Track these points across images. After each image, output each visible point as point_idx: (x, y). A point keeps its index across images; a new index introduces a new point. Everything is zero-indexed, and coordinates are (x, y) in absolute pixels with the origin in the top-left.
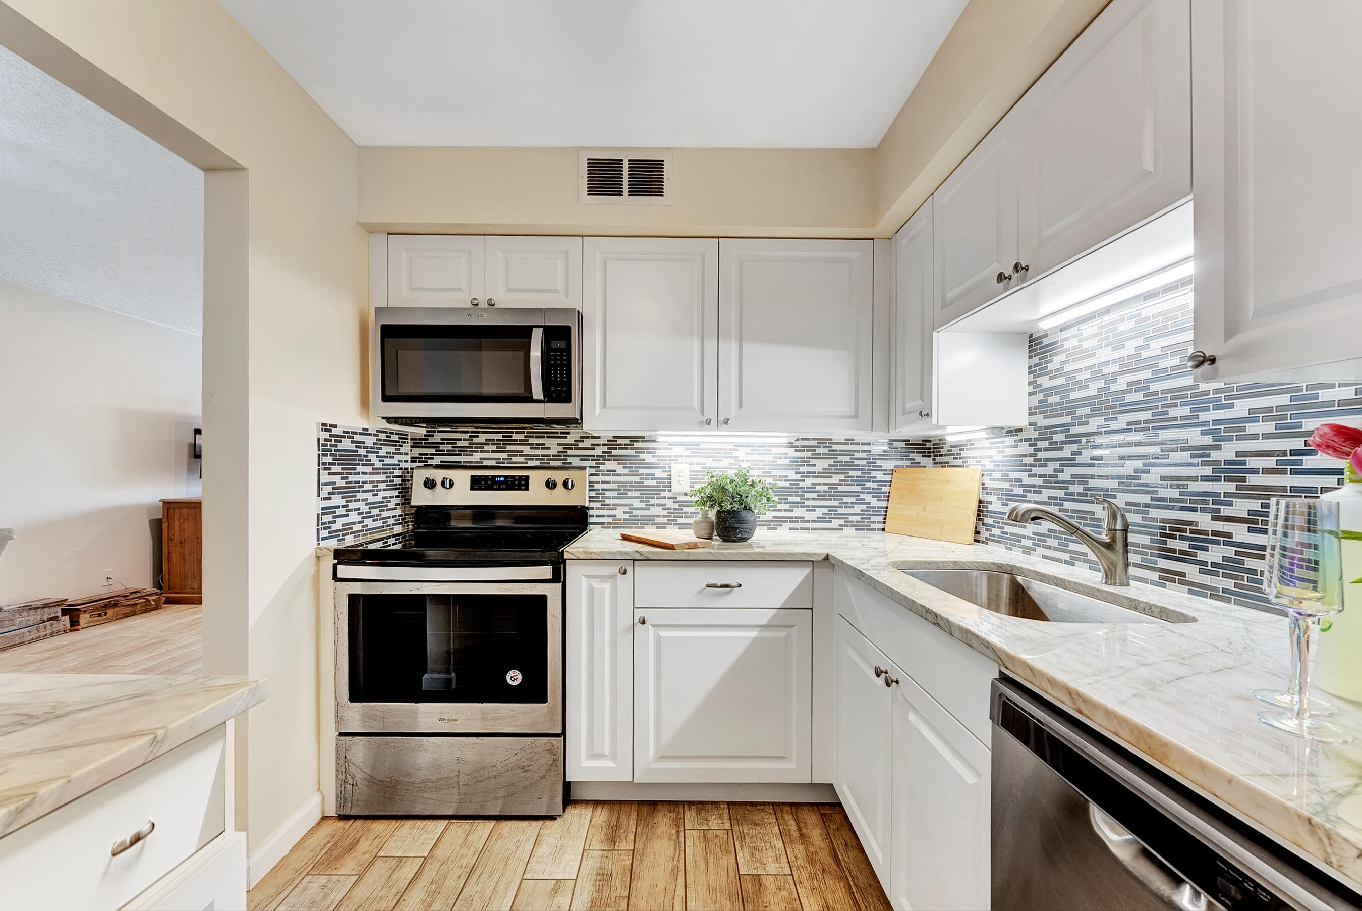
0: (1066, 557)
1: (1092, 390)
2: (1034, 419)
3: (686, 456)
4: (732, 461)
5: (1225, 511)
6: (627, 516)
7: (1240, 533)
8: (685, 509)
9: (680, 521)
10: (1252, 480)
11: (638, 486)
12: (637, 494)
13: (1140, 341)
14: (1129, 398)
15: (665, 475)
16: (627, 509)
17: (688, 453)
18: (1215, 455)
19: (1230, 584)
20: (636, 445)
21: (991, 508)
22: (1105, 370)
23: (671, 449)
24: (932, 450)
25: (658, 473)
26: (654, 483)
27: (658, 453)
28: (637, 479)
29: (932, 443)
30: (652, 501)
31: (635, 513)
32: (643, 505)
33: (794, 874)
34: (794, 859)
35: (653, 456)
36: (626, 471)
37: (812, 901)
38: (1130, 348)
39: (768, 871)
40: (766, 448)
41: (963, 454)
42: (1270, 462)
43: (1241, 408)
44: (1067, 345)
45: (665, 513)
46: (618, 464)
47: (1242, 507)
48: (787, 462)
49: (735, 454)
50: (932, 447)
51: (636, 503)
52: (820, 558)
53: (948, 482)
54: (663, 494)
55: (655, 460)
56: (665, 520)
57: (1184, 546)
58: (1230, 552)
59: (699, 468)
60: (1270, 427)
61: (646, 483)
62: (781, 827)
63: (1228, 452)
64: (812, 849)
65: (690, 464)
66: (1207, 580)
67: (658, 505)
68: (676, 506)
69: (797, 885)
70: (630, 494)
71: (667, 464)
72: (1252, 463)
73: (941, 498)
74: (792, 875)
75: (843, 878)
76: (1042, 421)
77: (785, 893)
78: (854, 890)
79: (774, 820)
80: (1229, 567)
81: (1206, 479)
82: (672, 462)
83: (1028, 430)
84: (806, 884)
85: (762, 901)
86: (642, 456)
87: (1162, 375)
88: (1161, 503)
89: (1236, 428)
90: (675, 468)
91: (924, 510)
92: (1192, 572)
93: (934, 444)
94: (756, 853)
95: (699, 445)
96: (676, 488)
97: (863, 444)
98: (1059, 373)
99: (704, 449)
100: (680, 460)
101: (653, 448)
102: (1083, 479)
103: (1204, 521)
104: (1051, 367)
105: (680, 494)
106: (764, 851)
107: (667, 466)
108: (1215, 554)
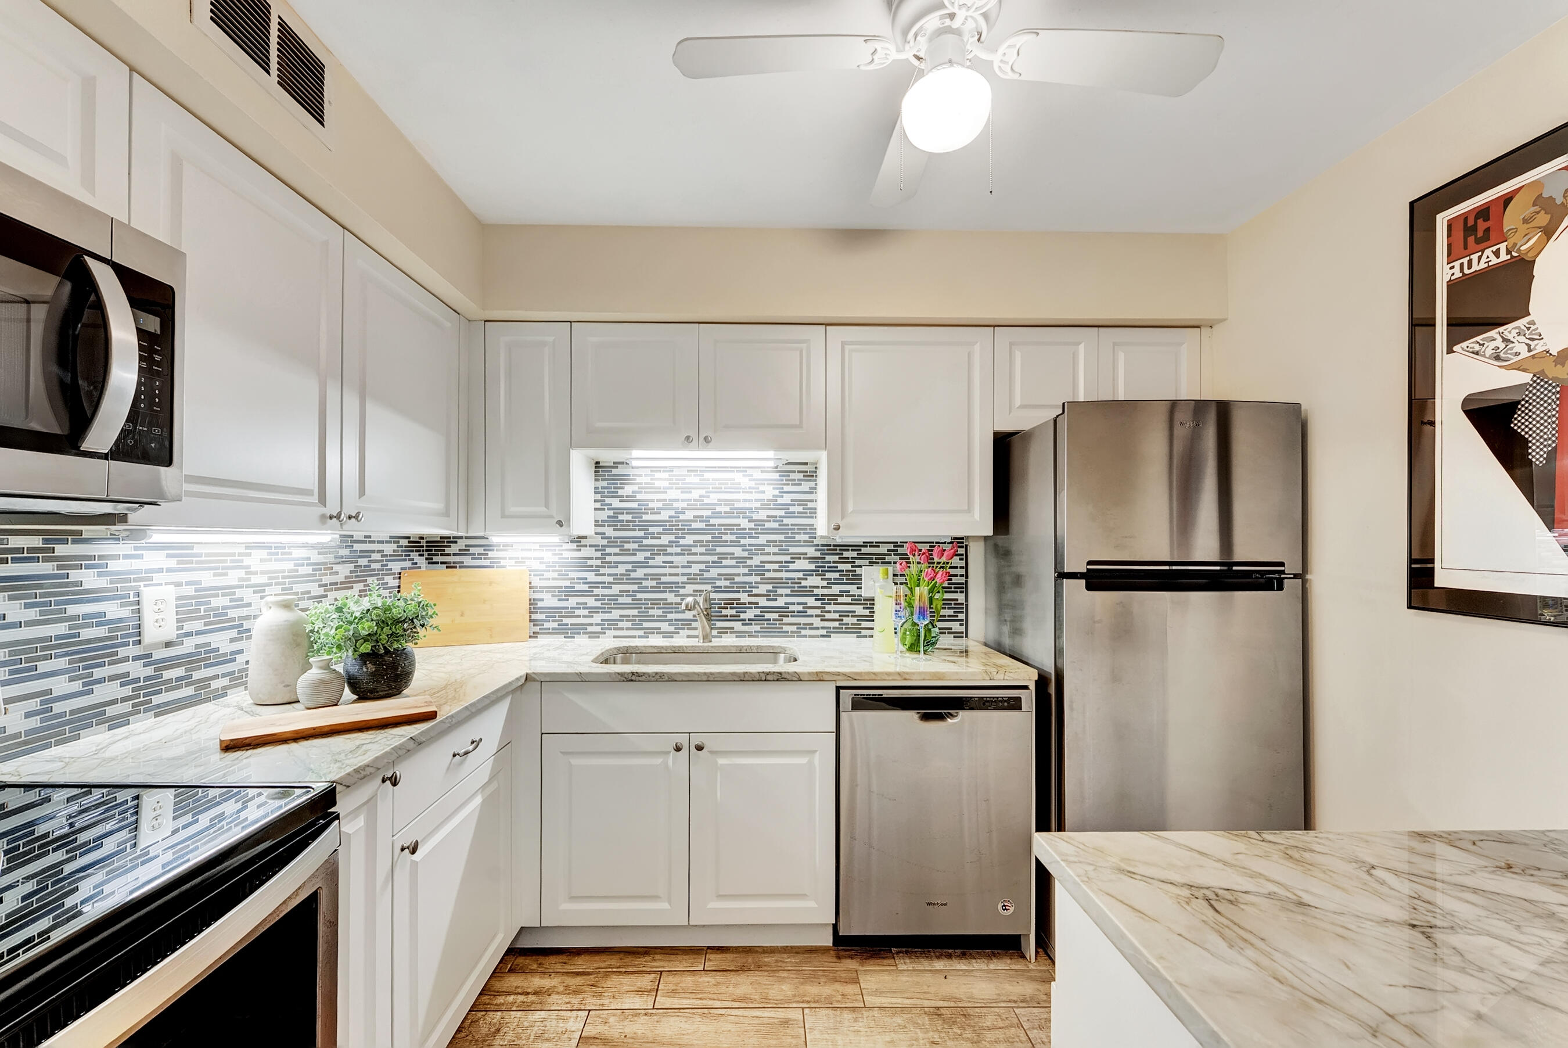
0: (641, 633)
1: (664, 515)
2: (600, 530)
3: (169, 570)
4: (242, 573)
5: (755, 591)
6: (35, 722)
7: (763, 602)
8: (167, 675)
9: (156, 700)
10: (768, 575)
11: (67, 644)
12: (62, 663)
13: (703, 492)
14: (694, 525)
15: (126, 612)
16: (34, 704)
17: (172, 563)
18: (749, 563)
19: (758, 628)
20: (60, 550)
21: (540, 604)
22: (675, 505)
23: (141, 557)
24: (425, 548)
25: (113, 610)
26: (101, 632)
27: (113, 566)
28: (62, 628)
29: (425, 540)
30: (98, 673)
31: (58, 708)
32: (77, 686)
33: (590, 1008)
34: (568, 1005)
35: (100, 575)
36: (33, 614)
37: (627, 1001)
38: (695, 494)
39: (578, 1029)
40: (287, 550)
41: (490, 554)
42: (776, 566)
43: (763, 539)
44: (638, 480)
45: (127, 691)
46: (11, 598)
47: (763, 589)
48: (309, 570)
49: (247, 561)
50: (425, 545)
51: (60, 685)
52: (523, 680)
53: (491, 583)
54: (122, 652)
55: (102, 583)
56: (127, 707)
57: (733, 612)
58: (758, 612)
59: (190, 591)
60: (776, 550)
61: (87, 634)
62: (514, 1008)
63: (756, 561)
64: (561, 989)
65: (178, 585)
66: (746, 628)
67: (112, 678)
68: (150, 671)
69: (604, 1008)
70: (43, 666)
71: (131, 588)
72: (768, 566)
73: (485, 601)
74: (590, 1010)
75: (607, 975)
76: (609, 532)
77: (612, 1020)
78: (624, 970)
79: (499, 1013)
80: (758, 619)
81: (745, 575)
82: (142, 584)
83: (594, 538)
84: (606, 1001)
85: (618, 1038)
86: (75, 575)
87: (718, 515)
88: (718, 590)
89: (760, 549)
90: (149, 595)
91: (462, 616)
92: (737, 626)
93: (427, 542)
94: (546, 1035)
95: (192, 548)
96: (152, 634)
97: (379, 542)
98: (630, 498)
99: (200, 555)
100: (157, 578)
101: (101, 557)
102: (656, 577)
103: (744, 598)
104: (620, 492)
105: (156, 646)
106: (546, 1029)
107: (132, 593)
108: (750, 614)
